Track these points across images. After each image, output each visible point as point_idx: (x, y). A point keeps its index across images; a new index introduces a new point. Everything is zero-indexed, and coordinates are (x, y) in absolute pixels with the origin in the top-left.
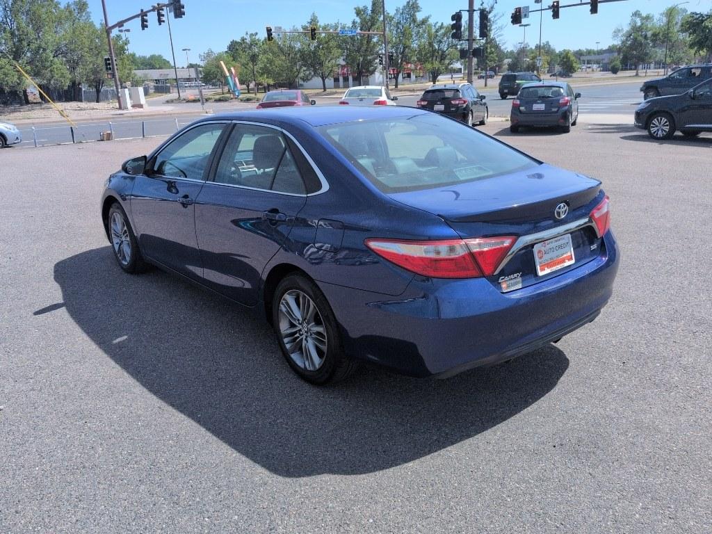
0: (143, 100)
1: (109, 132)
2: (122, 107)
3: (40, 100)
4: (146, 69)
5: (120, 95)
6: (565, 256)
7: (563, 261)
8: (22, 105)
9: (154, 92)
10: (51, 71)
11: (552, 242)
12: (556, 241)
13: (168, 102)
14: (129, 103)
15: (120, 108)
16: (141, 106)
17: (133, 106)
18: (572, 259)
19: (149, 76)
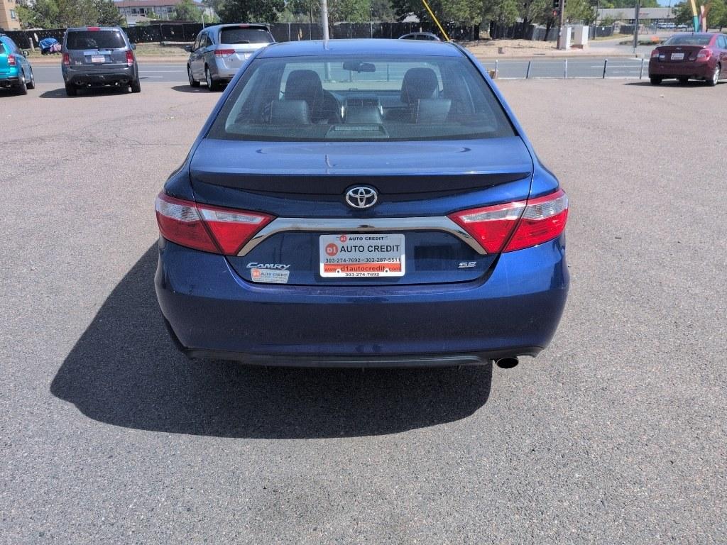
0: (585, 40)
1: (494, 70)
2: (560, 46)
3: (489, 37)
4: (627, 7)
5: (560, 34)
6: (386, 262)
7: (381, 268)
8: (470, 41)
9: (620, 33)
10: (501, 7)
11: (361, 239)
12: (370, 239)
13: (621, 43)
14: (568, 43)
15: (558, 48)
16: (581, 47)
17: (573, 46)
18: (399, 269)
19: (623, 15)
